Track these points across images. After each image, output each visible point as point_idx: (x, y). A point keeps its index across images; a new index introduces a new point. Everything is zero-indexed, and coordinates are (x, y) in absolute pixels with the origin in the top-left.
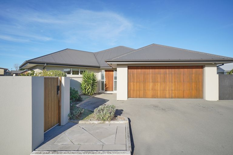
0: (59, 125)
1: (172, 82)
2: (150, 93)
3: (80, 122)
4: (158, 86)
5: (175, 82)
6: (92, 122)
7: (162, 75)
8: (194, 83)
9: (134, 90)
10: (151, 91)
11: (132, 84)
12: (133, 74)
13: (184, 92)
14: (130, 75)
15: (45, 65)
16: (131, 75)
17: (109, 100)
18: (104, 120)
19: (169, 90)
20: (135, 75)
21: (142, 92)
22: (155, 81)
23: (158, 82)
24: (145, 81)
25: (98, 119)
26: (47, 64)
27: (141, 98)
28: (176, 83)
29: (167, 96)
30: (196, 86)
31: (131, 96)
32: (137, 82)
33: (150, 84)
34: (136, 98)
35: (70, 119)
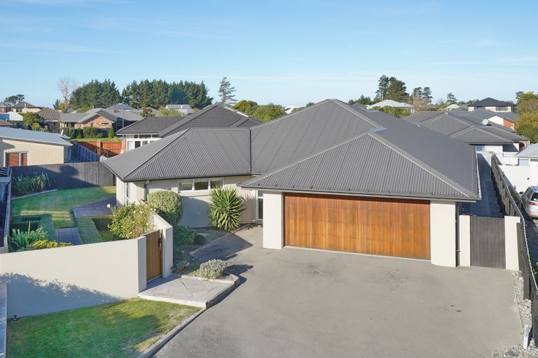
0: (161, 277)
1: (368, 225)
2: (325, 240)
3: (183, 277)
4: (342, 230)
5: (373, 225)
6: (195, 278)
7: (348, 211)
8: (413, 230)
9: (296, 233)
10: (327, 237)
11: (292, 221)
12: (295, 205)
13: (391, 244)
14: (289, 207)
15: (148, 182)
16: (291, 206)
17: (252, 245)
18: (209, 278)
19: (361, 239)
20: (298, 207)
21: (310, 238)
22: (334, 221)
23: (340, 222)
24: (316, 219)
25: (203, 276)
26: (150, 181)
27: (310, 247)
28: (376, 226)
29: (359, 248)
30: (416, 235)
31: (291, 243)
32: (300, 220)
33: (326, 225)
34: (300, 246)
35: (174, 272)
